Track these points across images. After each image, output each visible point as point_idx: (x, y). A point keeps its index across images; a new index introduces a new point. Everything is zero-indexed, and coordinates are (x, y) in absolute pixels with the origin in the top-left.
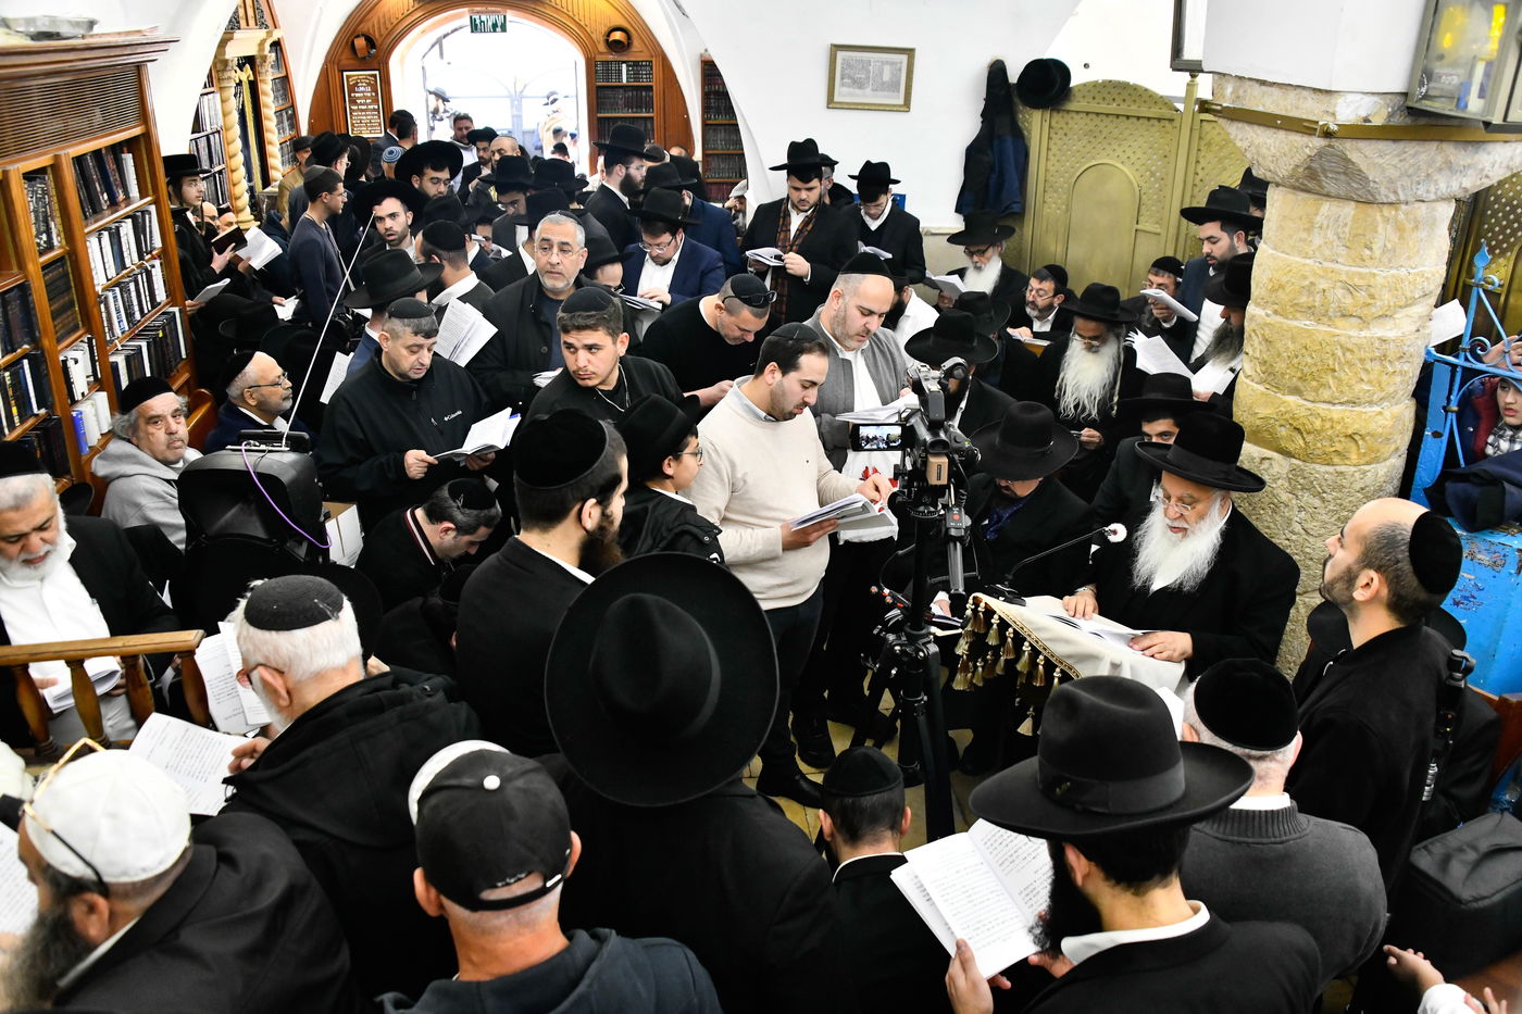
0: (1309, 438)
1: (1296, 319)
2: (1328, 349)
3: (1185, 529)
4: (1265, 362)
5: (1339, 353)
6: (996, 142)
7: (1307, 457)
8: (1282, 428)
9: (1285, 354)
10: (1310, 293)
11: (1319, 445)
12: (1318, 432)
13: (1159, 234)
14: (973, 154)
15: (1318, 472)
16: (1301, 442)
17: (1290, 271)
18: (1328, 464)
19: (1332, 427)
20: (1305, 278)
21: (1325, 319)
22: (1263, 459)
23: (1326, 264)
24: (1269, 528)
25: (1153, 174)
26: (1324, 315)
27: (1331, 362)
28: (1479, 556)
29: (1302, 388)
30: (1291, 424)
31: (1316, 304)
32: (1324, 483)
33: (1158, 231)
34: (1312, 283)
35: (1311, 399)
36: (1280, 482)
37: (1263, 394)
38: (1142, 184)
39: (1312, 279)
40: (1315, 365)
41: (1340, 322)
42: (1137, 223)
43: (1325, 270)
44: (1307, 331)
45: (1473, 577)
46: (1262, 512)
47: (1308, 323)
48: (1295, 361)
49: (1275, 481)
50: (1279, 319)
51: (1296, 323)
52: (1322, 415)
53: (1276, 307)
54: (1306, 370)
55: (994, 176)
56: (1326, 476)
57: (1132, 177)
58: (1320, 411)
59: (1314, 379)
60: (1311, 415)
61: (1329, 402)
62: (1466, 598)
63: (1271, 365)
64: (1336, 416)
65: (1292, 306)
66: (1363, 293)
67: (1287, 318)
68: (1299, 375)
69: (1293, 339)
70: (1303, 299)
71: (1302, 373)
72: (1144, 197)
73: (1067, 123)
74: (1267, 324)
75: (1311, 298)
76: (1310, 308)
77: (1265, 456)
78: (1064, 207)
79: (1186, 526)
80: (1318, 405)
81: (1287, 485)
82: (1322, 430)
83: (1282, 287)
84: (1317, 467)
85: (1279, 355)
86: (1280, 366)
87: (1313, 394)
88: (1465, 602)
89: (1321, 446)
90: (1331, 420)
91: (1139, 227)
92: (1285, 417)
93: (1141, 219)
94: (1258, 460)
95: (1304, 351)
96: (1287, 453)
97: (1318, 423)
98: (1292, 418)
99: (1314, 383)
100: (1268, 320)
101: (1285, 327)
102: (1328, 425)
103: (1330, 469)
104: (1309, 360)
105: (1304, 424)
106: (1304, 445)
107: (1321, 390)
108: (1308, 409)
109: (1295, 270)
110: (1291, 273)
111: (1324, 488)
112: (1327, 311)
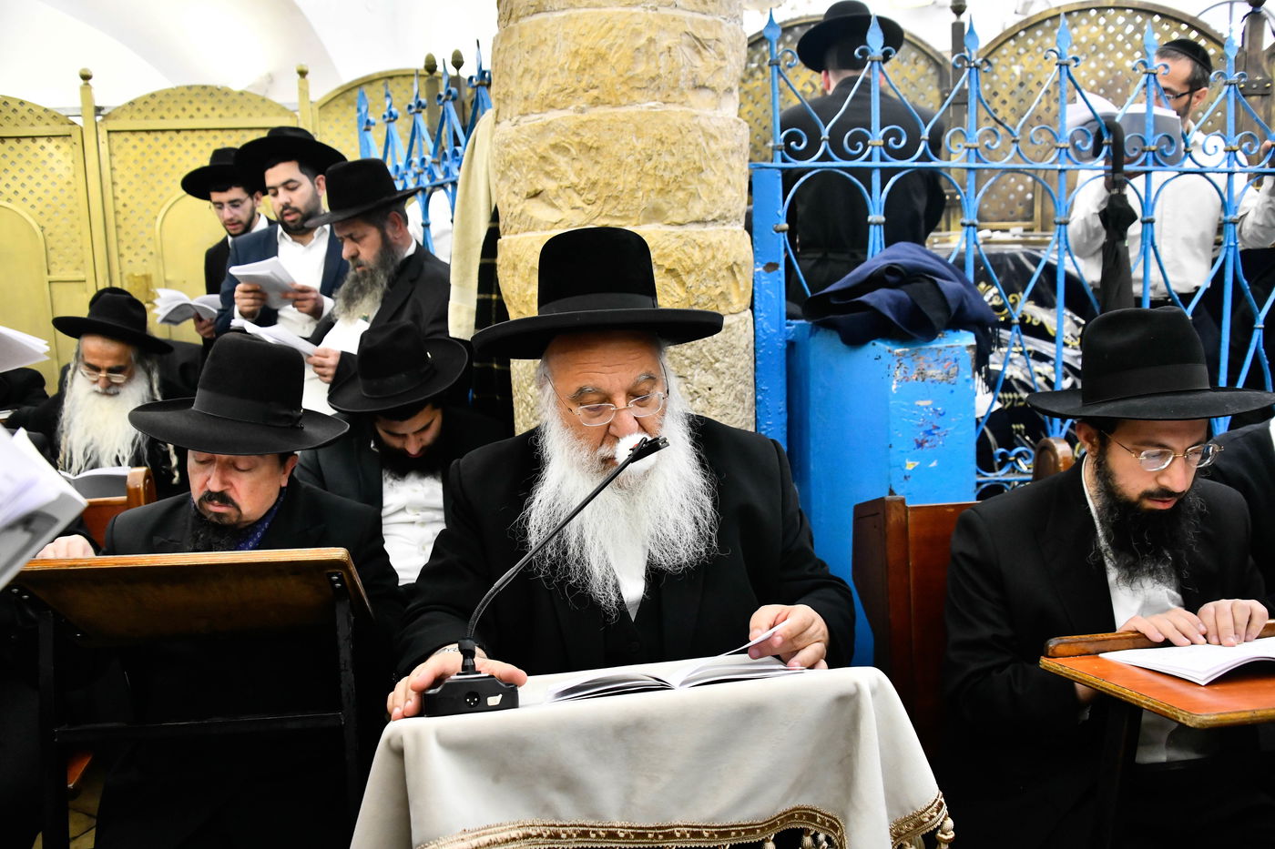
0: (690, 280)
1: (632, 103)
2: (689, 138)
4: (594, 184)
5: (701, 140)
9: (630, 160)
10: (649, 55)
12: (696, 269)
13: (84, 281)
17: (611, 29)
19: (714, 257)
20: (637, 34)
21: (675, 95)
23: (663, 11)
26: (673, 88)
27: (696, 157)
28: (930, 372)
29: (665, 207)
31: (662, 72)
33: (81, 276)
34: (651, 41)
35: (680, 220)
38: (44, 223)
39: (652, 34)
40: (678, 165)
41: (694, 98)
42: (49, 272)
43: (664, 18)
44: (655, 116)
45: (928, 403)
47: (652, 104)
48: (649, 165)
50: (601, 110)
51: (632, 110)
52: (699, 241)
53: (595, 93)
54: (667, 175)
57: (26, 215)
58: (695, 236)
59: (680, 188)
60: (685, 244)
61: (703, 222)
62: (929, 433)
63: (608, 185)
64: (714, 240)
65: (625, 83)
66: (712, 52)
67: (619, 105)
68: (659, 185)
69: (638, 132)
70: (640, 69)
71: (663, 181)
72: (50, 239)
74: (583, 125)
75: (653, 65)
76: (653, 79)
80: (691, 229)
82: (705, 264)
83: (601, 57)
85: (620, 163)
87: (682, 211)
88: (930, 438)
90: (710, 246)
91: (53, 277)
93: (52, 267)
95: (659, 145)
97: (696, 256)
99: (681, 195)
100: (584, 117)
101: (621, 117)
102: (709, 255)
104: (668, 159)
105: (680, 260)
106: (684, 295)
107: (691, 204)
108: (679, 237)
109: (619, 25)
110: (614, 32)
111: (716, 354)
112: (677, 80)
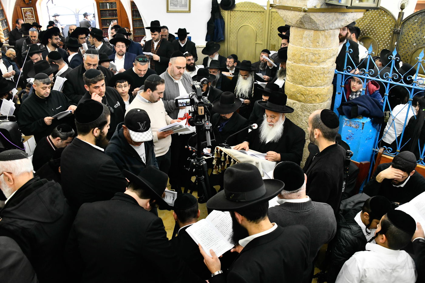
0: (306, 97)
1: (300, 64)
2: (309, 71)
3: (273, 125)
4: (292, 76)
5: (312, 72)
6: (215, 20)
7: (305, 101)
8: (298, 94)
9: (297, 74)
10: (303, 56)
11: (308, 98)
12: (308, 95)
14: (209, 24)
15: (309, 106)
16: (303, 98)
17: (297, 50)
18: (311, 103)
19: (311, 93)
21: (308, 63)
22: (294, 103)
23: (307, 48)
24: (296, 122)
25: (259, 27)
26: (307, 62)
27: (310, 75)
28: (352, 125)
29: (303, 83)
30: (300, 93)
31: (305, 59)
32: (310, 108)
33: (262, 43)
34: (303, 53)
35: (305, 85)
36: (298, 109)
37: (292, 85)
38: (256, 30)
39: (304, 52)
40: (306, 76)
41: (312, 64)
43: (307, 49)
44: (303, 67)
45: (351, 131)
46: (294, 118)
47: (303, 64)
48: (301, 75)
49: (297, 109)
50: (295, 64)
51: (299, 65)
52: (309, 90)
53: (294, 61)
54: (303, 78)
55: (216, 30)
56: (311, 107)
57: (253, 28)
60: (305, 90)
61: (310, 86)
62: (350, 137)
63: (294, 77)
64: (312, 90)
65: (298, 60)
66: (318, 55)
67: (297, 63)
68: (302, 79)
69: (299, 69)
70: (301, 58)
72: (257, 34)
73: (235, 14)
74: (292, 66)
76: (303, 60)
77: (294, 102)
78: (235, 38)
79: (273, 124)
80: (307, 87)
81: (300, 110)
83: (295, 55)
84: (308, 104)
85: (296, 74)
86: (297, 77)
87: (306, 84)
88: (350, 138)
89: (309, 98)
90: (311, 91)
91: (257, 42)
92: (298, 91)
93: (257, 40)
94: (292, 104)
95: (303, 72)
96: (300, 101)
97: (308, 92)
98: (300, 91)
99: (306, 81)
100: (292, 64)
101: (297, 66)
102: (310, 93)
103: (312, 105)
104: (304, 75)
105: (304, 93)
106: (304, 99)
107: (308, 83)
108: (305, 88)
109: (299, 50)
110: (298, 51)
111: (310, 110)
112: (308, 61)
